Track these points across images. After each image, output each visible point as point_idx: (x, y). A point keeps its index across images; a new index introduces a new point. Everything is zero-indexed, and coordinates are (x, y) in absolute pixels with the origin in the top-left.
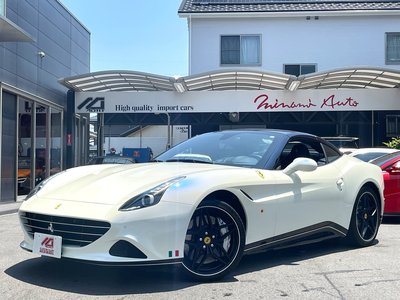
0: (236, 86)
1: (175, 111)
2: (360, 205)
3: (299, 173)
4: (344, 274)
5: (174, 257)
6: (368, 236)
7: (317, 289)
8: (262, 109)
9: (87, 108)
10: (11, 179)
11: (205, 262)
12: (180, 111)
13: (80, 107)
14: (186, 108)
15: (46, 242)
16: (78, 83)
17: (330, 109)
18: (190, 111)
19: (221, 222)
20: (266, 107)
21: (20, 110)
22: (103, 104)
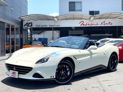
0: (74, 18)
1: (55, 27)
2: (111, 59)
3: (92, 50)
4: (105, 82)
5: (52, 78)
6: (113, 68)
7: (96, 87)
8: (82, 26)
9: (27, 26)
10: (3, 49)
11: (62, 79)
12: (56, 27)
13: (25, 26)
14: (58, 26)
15: (13, 73)
16: (24, 18)
17: (104, 26)
18: (59, 27)
19: (67, 67)
20: (83, 25)
21: (6, 26)
22: (32, 24)
